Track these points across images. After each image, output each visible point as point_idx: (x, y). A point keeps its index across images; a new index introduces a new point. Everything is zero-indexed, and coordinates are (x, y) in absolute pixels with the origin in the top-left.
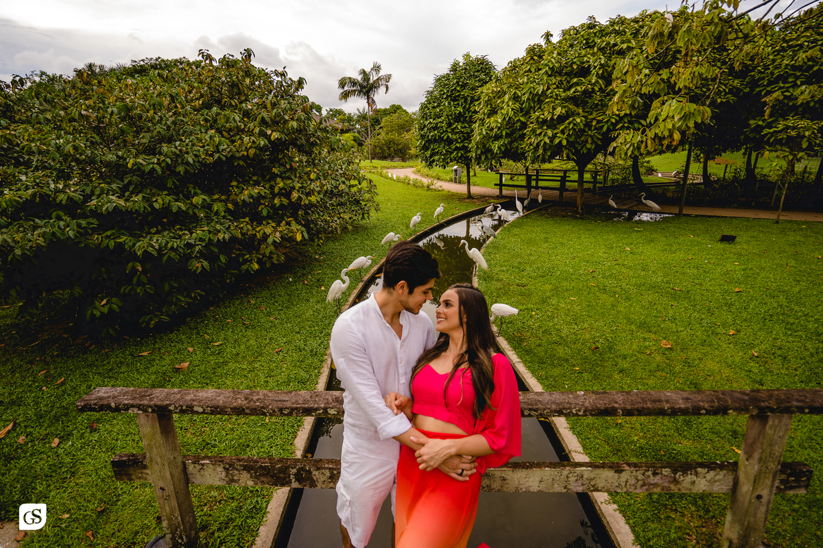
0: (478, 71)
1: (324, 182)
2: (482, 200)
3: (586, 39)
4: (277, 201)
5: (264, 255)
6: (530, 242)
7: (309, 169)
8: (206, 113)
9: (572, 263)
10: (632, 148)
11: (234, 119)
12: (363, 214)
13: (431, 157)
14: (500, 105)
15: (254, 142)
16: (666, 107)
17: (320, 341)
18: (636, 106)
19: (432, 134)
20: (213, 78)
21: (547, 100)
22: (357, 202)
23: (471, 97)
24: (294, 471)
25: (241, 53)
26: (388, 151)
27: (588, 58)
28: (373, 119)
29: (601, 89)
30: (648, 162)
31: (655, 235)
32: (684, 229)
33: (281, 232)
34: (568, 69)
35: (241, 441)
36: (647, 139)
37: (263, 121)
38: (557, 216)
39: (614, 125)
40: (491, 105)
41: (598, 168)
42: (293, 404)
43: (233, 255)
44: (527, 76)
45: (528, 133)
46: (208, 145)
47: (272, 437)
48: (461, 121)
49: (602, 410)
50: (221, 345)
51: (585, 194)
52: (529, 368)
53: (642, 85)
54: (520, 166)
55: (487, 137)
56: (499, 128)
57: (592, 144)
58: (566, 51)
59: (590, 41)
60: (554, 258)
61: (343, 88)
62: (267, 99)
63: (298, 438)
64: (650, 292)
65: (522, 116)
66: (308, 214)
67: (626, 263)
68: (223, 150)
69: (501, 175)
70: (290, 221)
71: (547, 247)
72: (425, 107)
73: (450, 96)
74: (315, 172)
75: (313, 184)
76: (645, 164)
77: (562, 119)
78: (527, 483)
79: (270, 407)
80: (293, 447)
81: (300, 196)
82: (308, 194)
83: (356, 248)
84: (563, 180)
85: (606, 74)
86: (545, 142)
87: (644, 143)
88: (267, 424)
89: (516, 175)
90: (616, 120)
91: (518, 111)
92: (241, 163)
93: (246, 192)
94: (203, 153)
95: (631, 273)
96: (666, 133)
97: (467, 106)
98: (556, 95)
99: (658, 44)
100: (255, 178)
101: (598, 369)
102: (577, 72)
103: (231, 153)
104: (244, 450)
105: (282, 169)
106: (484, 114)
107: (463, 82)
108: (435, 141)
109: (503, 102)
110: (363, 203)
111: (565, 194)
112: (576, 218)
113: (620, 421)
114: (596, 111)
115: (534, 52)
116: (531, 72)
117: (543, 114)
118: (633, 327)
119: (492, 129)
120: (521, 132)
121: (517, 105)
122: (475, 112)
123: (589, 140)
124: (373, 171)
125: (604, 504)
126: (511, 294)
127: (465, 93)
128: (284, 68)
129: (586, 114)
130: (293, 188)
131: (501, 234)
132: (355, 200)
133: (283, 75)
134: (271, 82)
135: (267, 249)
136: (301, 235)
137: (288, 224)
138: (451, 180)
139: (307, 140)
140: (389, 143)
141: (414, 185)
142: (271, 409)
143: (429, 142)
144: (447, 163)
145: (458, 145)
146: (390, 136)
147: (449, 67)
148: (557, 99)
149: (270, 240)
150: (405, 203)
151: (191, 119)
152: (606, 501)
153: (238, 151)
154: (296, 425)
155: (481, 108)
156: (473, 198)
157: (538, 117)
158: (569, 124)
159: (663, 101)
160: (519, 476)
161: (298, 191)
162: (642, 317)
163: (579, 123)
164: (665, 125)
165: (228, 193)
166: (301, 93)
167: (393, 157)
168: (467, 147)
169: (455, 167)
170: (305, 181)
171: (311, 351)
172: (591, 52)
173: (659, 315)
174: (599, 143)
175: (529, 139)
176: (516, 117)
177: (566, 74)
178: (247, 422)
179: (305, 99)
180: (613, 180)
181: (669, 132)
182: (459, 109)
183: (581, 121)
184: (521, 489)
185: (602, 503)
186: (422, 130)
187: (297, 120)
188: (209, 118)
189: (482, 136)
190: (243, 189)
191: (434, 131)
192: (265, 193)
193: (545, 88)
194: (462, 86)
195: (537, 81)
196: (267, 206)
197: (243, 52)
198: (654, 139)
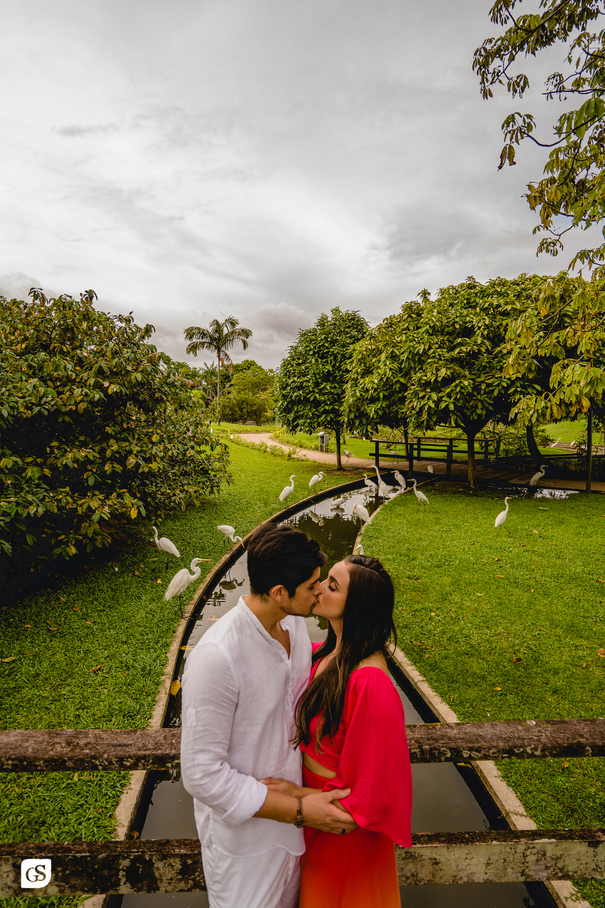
0: (349, 327)
1: (169, 446)
2: (356, 472)
3: (467, 299)
4: (108, 467)
5: (85, 536)
6: (417, 524)
7: (151, 430)
8: (31, 358)
9: (472, 548)
10: (536, 415)
11: (65, 367)
12: (212, 488)
13: (294, 420)
14: (375, 364)
15: (87, 395)
16: (568, 371)
17: (155, 654)
18: (533, 368)
19: (296, 394)
20: (44, 320)
21: (429, 361)
22: (205, 472)
23: (342, 354)
24: (125, 863)
25: (81, 294)
26: (239, 412)
27: (471, 318)
28: (222, 376)
29: (487, 350)
30: (543, 431)
31: (564, 516)
32: (596, 508)
33: (110, 506)
34: (450, 328)
35: (34, 815)
36: (551, 405)
37: (100, 372)
38: (446, 492)
39: (506, 389)
40: (365, 364)
41: (487, 436)
42: (139, 749)
43: (44, 536)
44: (406, 334)
45: (409, 396)
46: (29, 396)
47: (82, 805)
48: (330, 381)
49: (565, 748)
50: (13, 661)
51: (477, 467)
52: (436, 689)
53: (538, 347)
54: (398, 434)
55: (361, 399)
56: (376, 390)
57: (482, 409)
58: (446, 310)
59: (471, 301)
60: (449, 543)
61: (191, 338)
62: (107, 346)
63: (121, 805)
64: (571, 586)
65: (401, 377)
66: (146, 485)
67: (536, 549)
68: (46, 402)
69: (377, 443)
70: (123, 493)
71: (439, 530)
72: (288, 364)
73: (318, 352)
74: (158, 434)
75: (155, 448)
76: (540, 433)
77: (447, 381)
78: (469, 867)
79: (106, 756)
80: (113, 822)
81: (137, 462)
82: (148, 460)
83: (202, 529)
84: (450, 450)
85: (491, 335)
86: (429, 407)
87: (549, 410)
88: (75, 784)
89: (393, 443)
90: (507, 383)
91: (396, 371)
92: (67, 419)
93: (70, 455)
94: (23, 405)
95: (544, 562)
96: (574, 400)
97: (337, 365)
98: (439, 355)
99: (550, 306)
100: (82, 438)
101: (525, 689)
102: (459, 332)
103: (55, 407)
104: (38, 831)
105: (118, 428)
106: (358, 374)
107: (332, 338)
108: (300, 402)
109: (379, 361)
110: (212, 473)
111: (454, 466)
112: (469, 495)
113: (566, 765)
114: (484, 374)
115: (411, 310)
116: (409, 330)
117: (426, 376)
118: (559, 631)
119: (367, 390)
120: (400, 395)
121: (396, 365)
122: (347, 371)
123: (479, 405)
124: (221, 435)
125: (569, 900)
126: (402, 589)
127: (335, 349)
128: (131, 313)
129: (474, 377)
130: (130, 452)
131: (382, 514)
132: (203, 469)
133: (128, 320)
134: (113, 328)
135: (90, 529)
136: (136, 511)
137: (120, 496)
138: (316, 449)
139: (152, 396)
140: (241, 404)
141: (272, 453)
142: (106, 760)
143: (292, 403)
144: (314, 428)
145: (327, 407)
146: (243, 396)
147: (316, 321)
148: (440, 359)
149: (96, 517)
150: (263, 475)
151: (11, 364)
152: (573, 895)
153: (65, 405)
154: (118, 785)
155: (353, 367)
156: (344, 470)
157: (420, 379)
158: (456, 387)
159: (563, 365)
160: (457, 856)
161: (136, 456)
162: (568, 618)
163: (467, 387)
164: (571, 391)
165: (45, 457)
166: (148, 341)
167: (245, 419)
168: (338, 410)
169: (321, 433)
170: (146, 443)
171: (143, 669)
172: (473, 312)
173: (587, 615)
174: (491, 408)
175: (410, 402)
176: (394, 378)
177: (448, 333)
178: (44, 782)
179: (153, 348)
180: (506, 451)
181: (577, 398)
182: (327, 367)
183: (469, 385)
184: (461, 878)
185: (566, 898)
186: (285, 389)
187: (141, 371)
188: (34, 364)
189: (355, 398)
190: (66, 451)
191: (299, 390)
192: (94, 456)
193: (427, 348)
194: (331, 342)
195: (417, 339)
196: (95, 473)
197: (84, 293)
198: (560, 405)
